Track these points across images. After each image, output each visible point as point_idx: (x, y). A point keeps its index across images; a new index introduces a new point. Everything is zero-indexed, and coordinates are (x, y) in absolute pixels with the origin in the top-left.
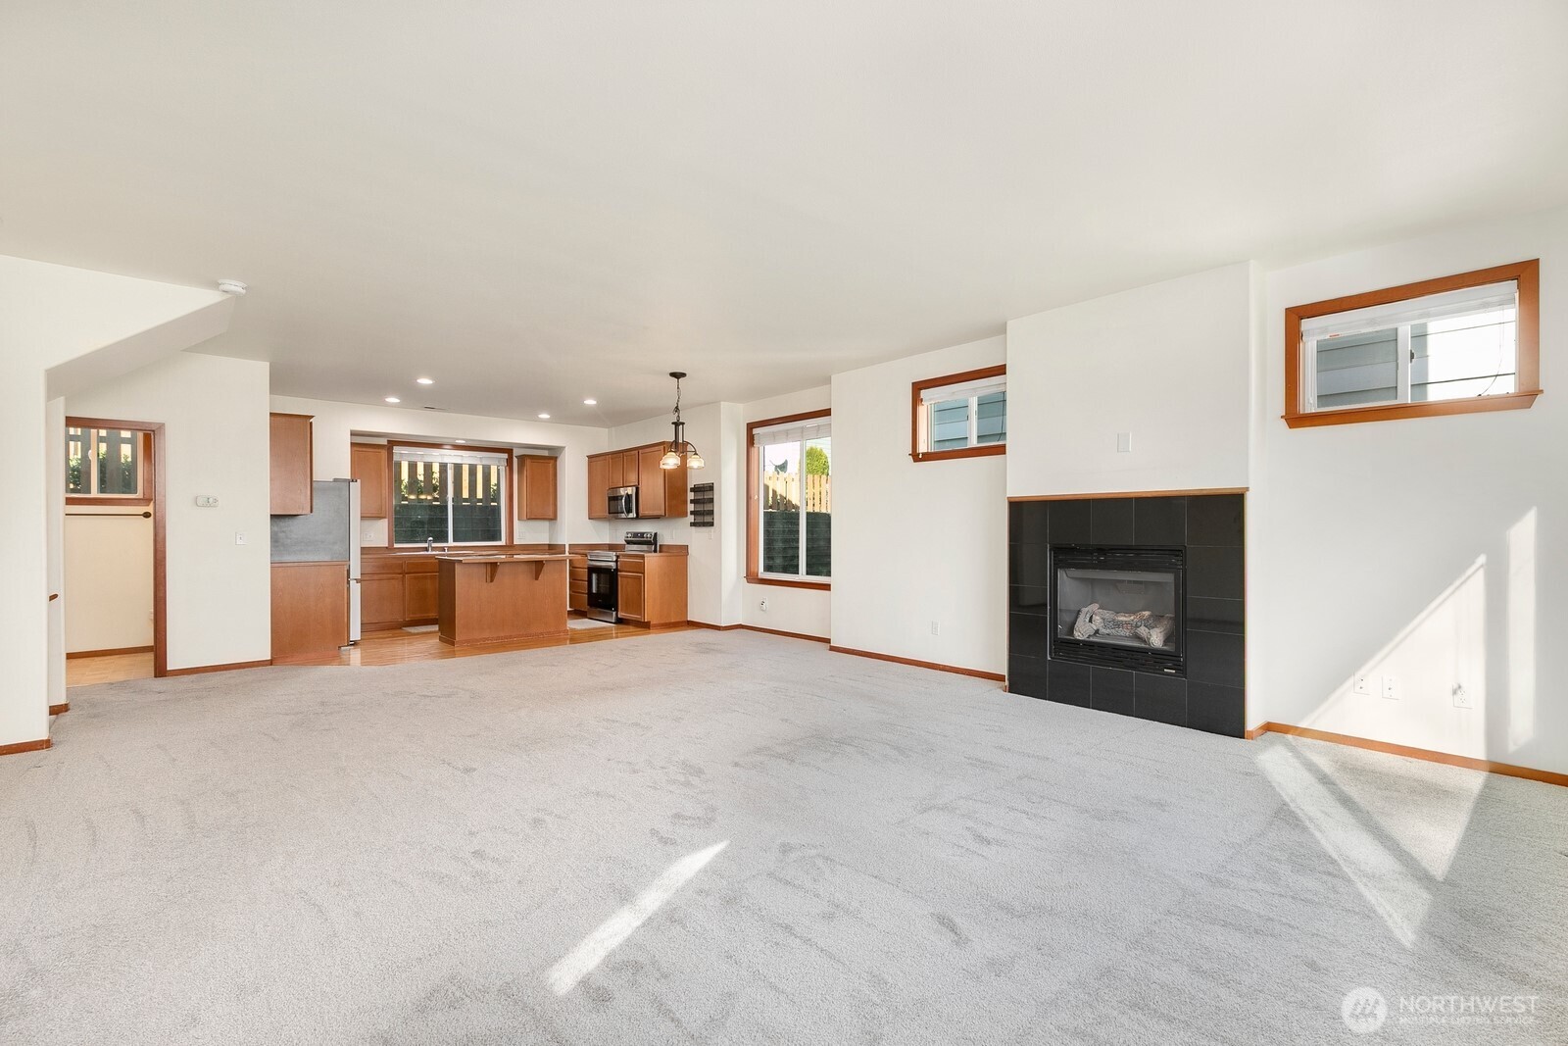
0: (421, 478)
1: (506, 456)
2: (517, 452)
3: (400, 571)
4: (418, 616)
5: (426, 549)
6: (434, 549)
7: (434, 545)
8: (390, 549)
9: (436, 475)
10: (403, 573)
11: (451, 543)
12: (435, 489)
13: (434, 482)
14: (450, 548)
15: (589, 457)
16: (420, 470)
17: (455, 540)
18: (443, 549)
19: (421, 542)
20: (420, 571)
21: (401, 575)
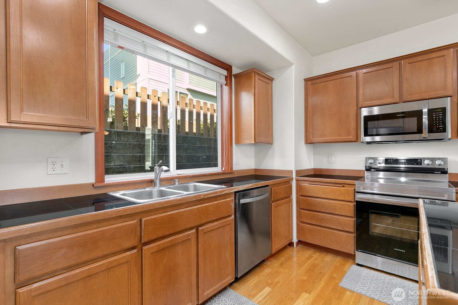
1: (225, 73)
17: (179, 167)
19: (141, 170)
20: (167, 233)
21: (135, 251)
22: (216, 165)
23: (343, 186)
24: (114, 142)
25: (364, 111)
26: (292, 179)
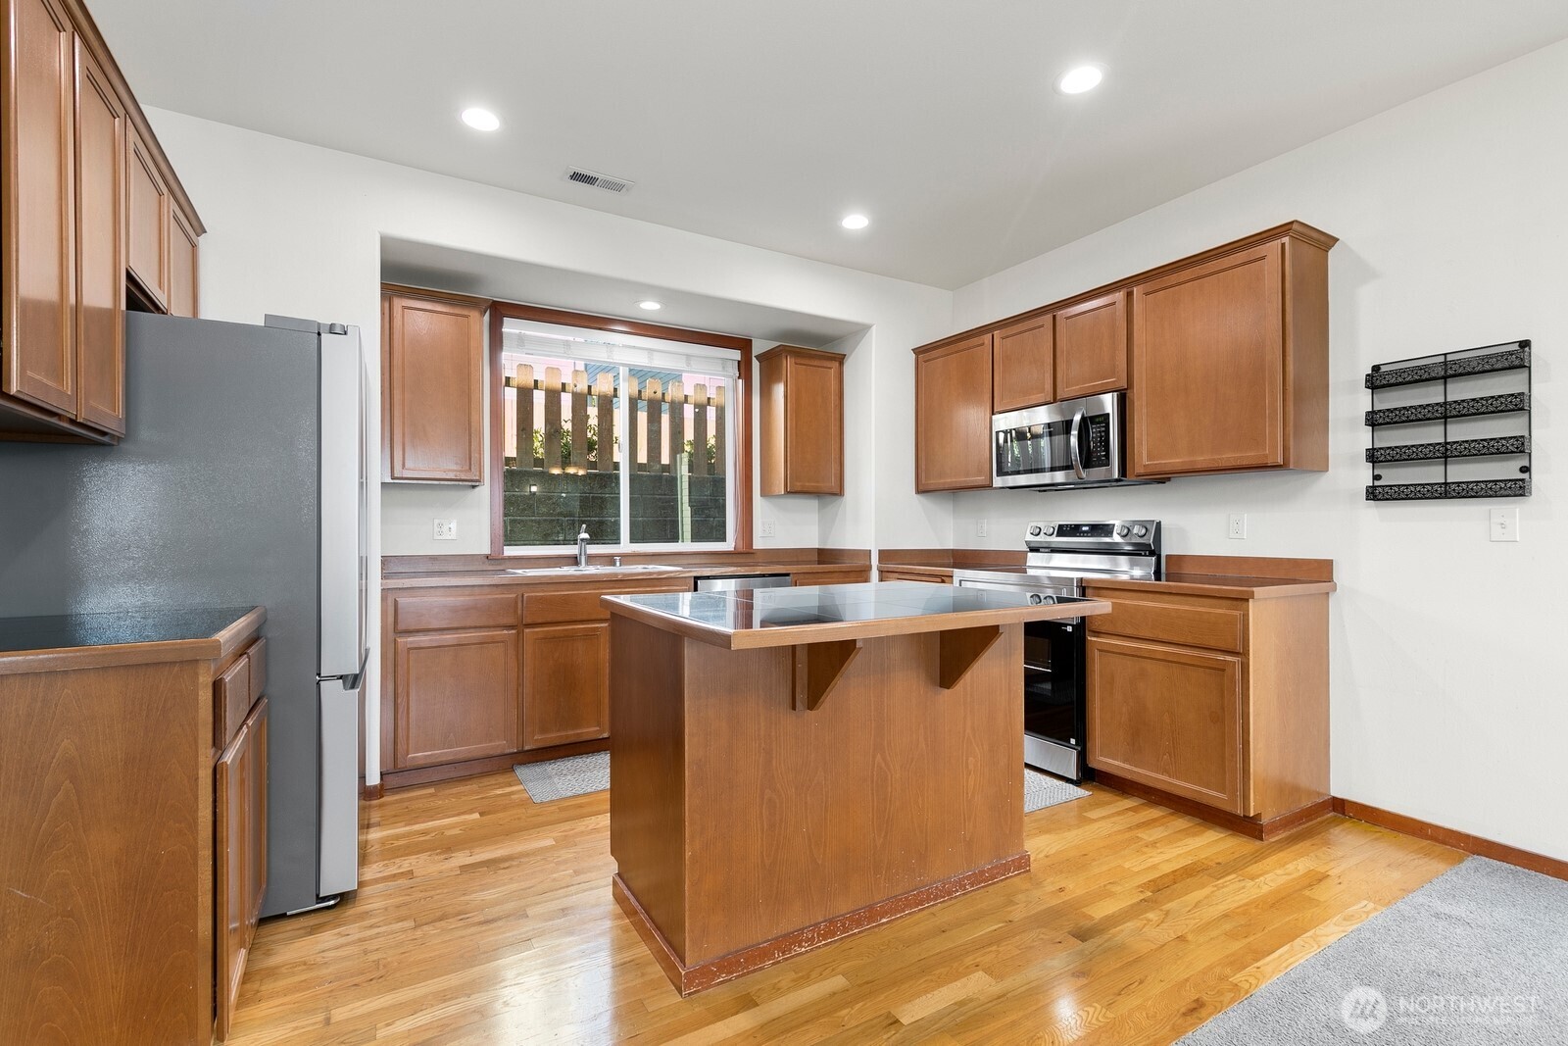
0: (567, 426)
1: (736, 355)
2: (759, 347)
3: (510, 620)
4: (553, 737)
5: (574, 560)
6: (592, 559)
7: (593, 549)
8: (494, 560)
9: (593, 421)
10: (520, 626)
11: (626, 545)
12: (591, 446)
13: (589, 435)
14: (627, 558)
15: (918, 351)
16: (566, 412)
17: (633, 539)
18: (610, 560)
19: (565, 542)
20: (560, 619)
21: (513, 632)
22: (724, 539)
23: (943, 582)
24: (564, 495)
25: (998, 420)
26: (870, 567)
